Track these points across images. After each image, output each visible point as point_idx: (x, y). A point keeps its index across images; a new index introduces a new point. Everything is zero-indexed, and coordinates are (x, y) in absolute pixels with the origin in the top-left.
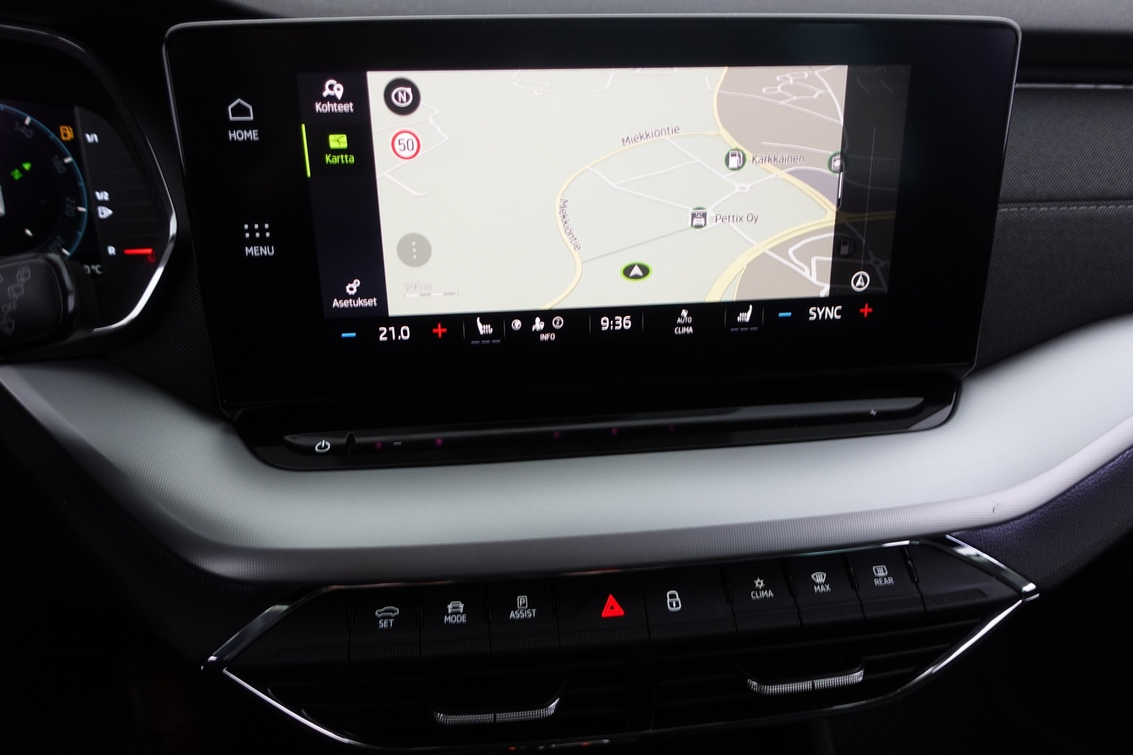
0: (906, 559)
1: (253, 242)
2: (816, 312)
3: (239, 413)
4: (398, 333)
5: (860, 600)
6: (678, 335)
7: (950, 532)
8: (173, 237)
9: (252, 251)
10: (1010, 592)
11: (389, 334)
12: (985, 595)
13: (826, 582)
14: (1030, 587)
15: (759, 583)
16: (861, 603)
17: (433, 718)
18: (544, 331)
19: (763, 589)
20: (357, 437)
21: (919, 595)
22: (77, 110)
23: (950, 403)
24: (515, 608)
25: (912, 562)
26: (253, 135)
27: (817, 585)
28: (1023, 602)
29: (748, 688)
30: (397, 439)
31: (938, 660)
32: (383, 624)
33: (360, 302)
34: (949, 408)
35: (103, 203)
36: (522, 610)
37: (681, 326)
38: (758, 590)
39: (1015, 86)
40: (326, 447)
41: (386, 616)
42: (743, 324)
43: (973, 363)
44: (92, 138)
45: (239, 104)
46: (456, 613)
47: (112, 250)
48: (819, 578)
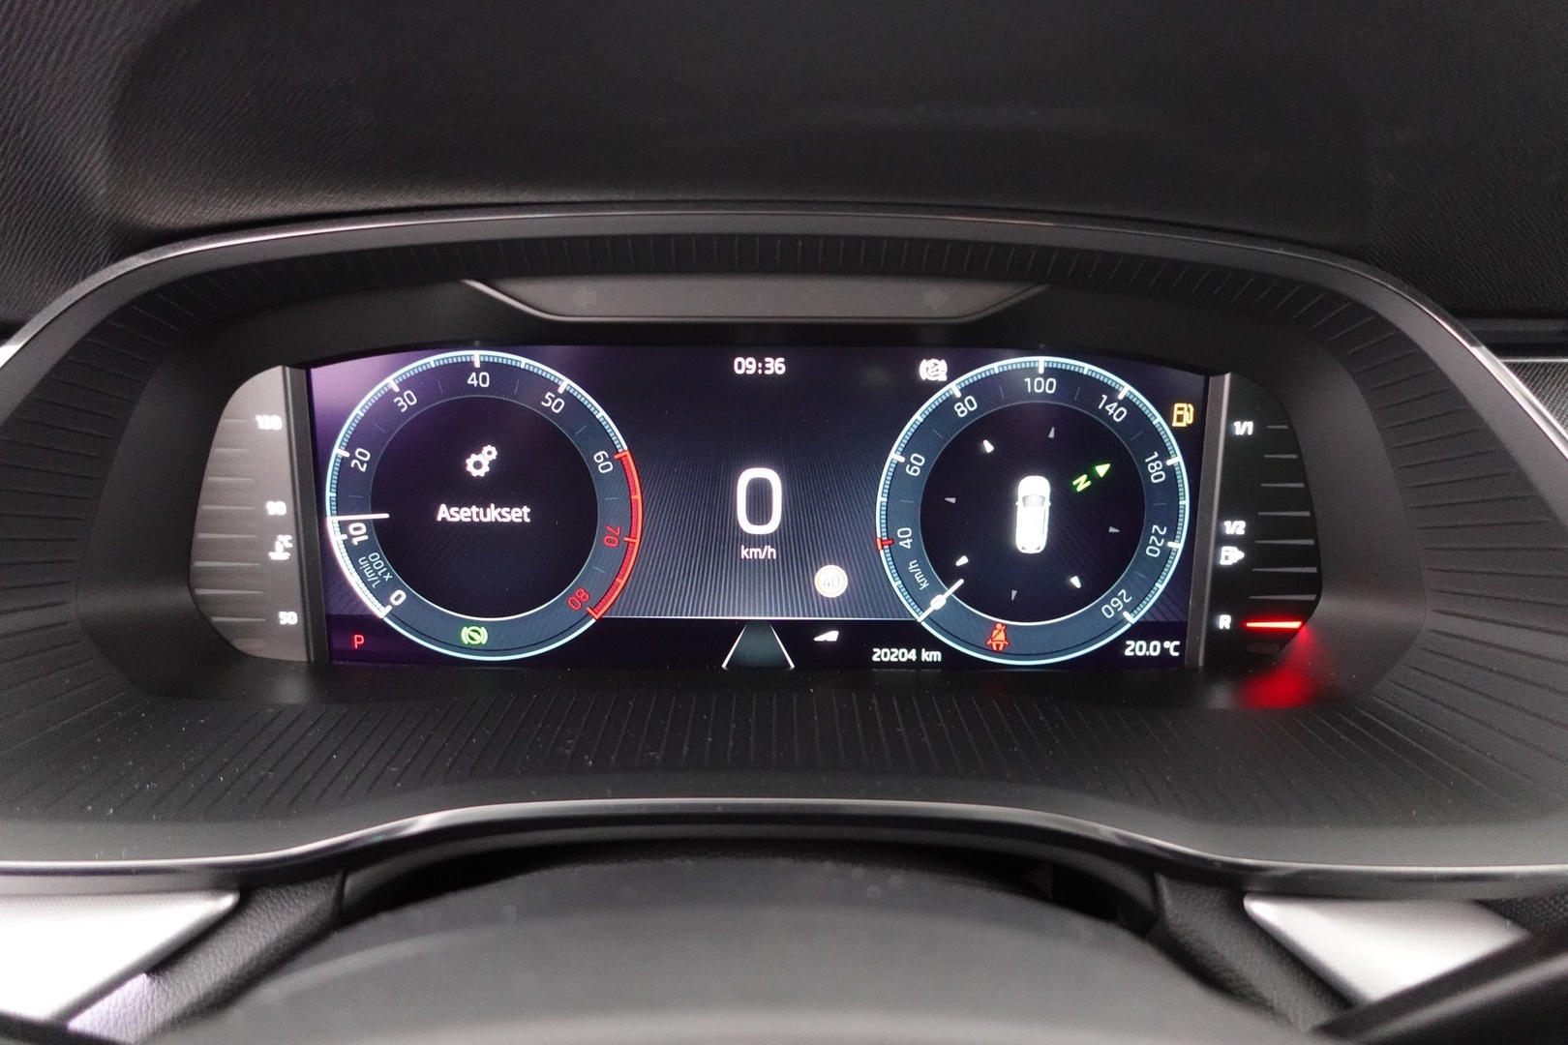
35: (1233, 541)
44: (1244, 427)
47: (1225, 622)
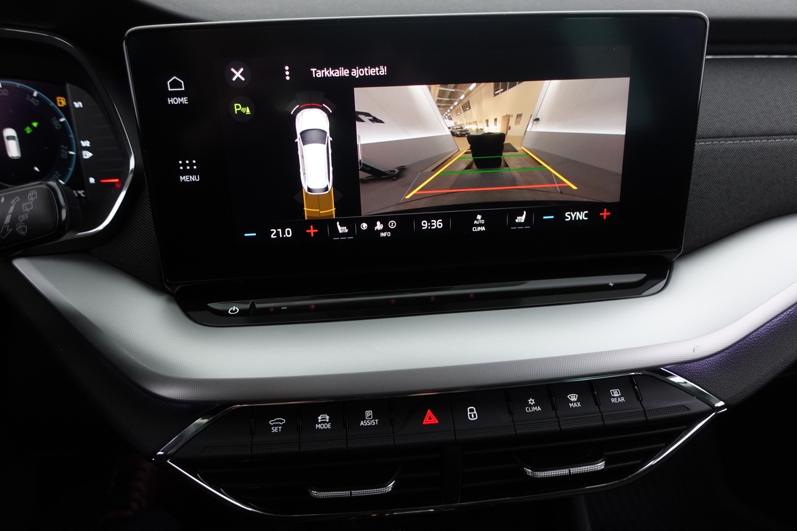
0: (633, 385)
1: (185, 172)
2: (570, 215)
3: (178, 288)
4: (283, 233)
5: (601, 413)
6: (475, 232)
7: (663, 366)
8: (132, 171)
9: (184, 178)
10: (706, 407)
11: (278, 233)
12: (689, 409)
13: (578, 401)
14: (721, 404)
15: (531, 401)
16: (602, 415)
17: (309, 494)
18: (383, 231)
19: (534, 405)
20: (257, 303)
21: (642, 409)
22: (68, 86)
23: (665, 279)
24: (364, 419)
25: (638, 387)
26: (184, 100)
27: (571, 402)
28: (716, 414)
29: (525, 473)
30: (283, 305)
31: (656, 456)
32: (275, 430)
34: (665, 281)
35: (86, 148)
36: (369, 420)
37: (477, 226)
38: (530, 406)
39: (705, 57)
40: (236, 310)
41: (276, 425)
42: (520, 224)
43: (680, 250)
44: (78, 105)
45: (175, 80)
46: (324, 422)
47: (92, 180)
48: (573, 397)
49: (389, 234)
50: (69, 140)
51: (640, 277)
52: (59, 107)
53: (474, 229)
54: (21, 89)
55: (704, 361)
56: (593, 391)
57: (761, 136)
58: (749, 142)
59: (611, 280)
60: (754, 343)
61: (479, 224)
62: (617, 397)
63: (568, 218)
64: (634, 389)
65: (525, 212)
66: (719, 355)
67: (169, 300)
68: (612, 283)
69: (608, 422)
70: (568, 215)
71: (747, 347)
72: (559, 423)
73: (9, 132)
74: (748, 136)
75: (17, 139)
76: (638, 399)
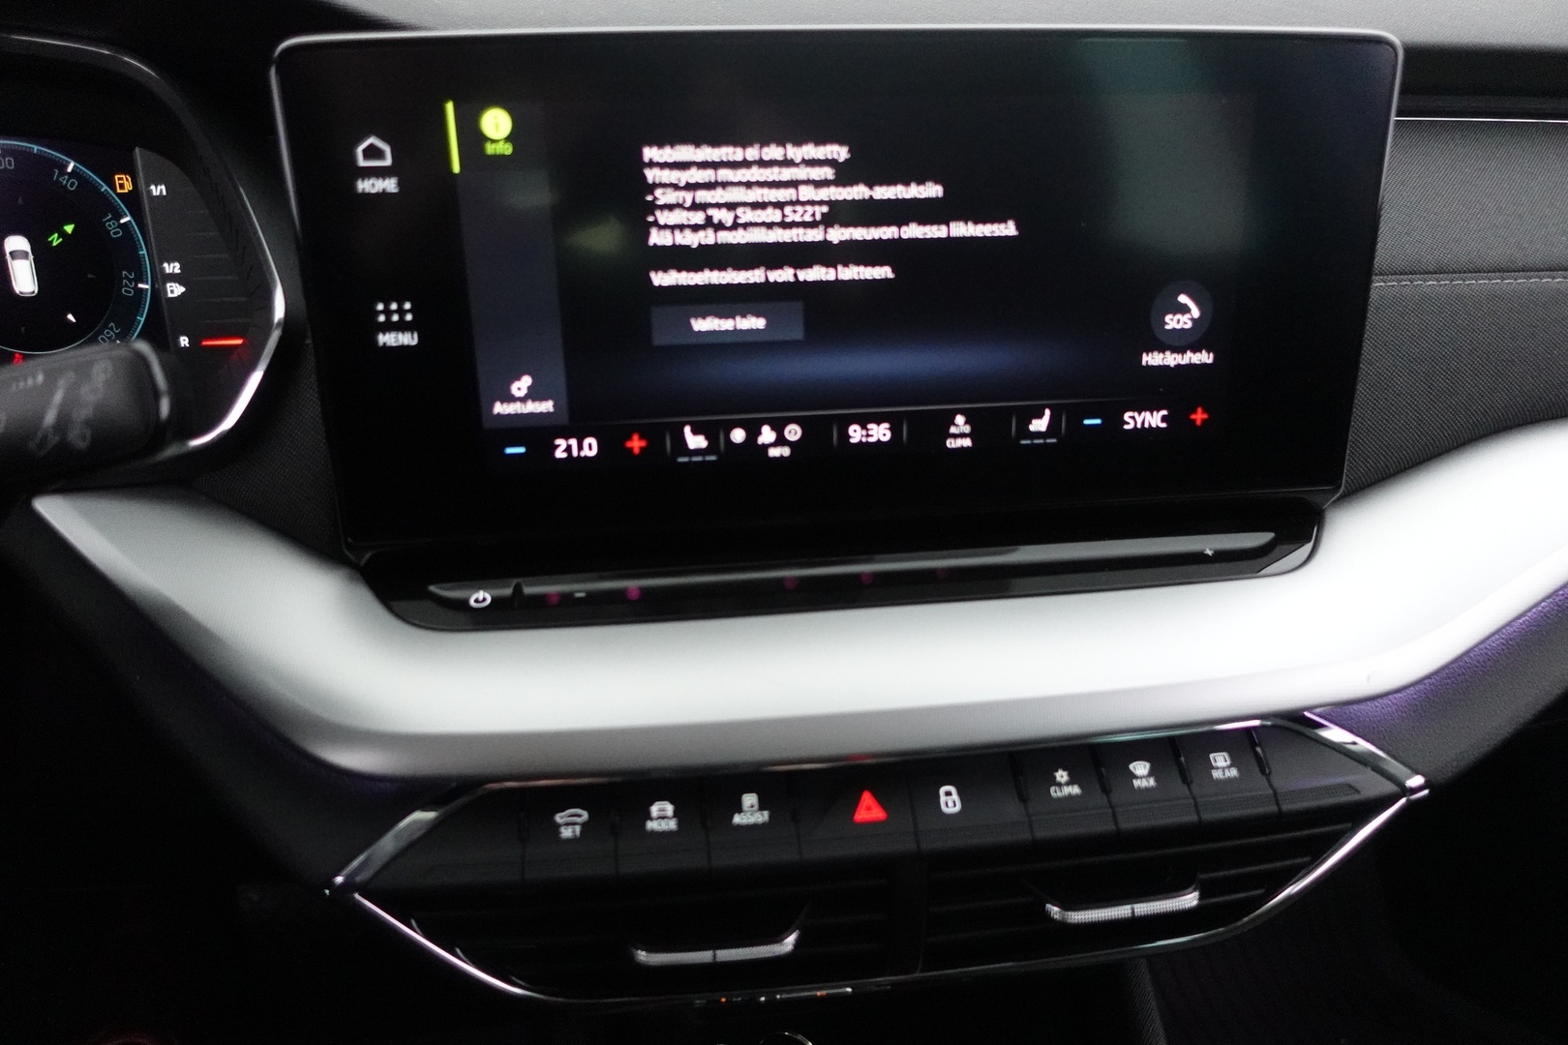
0: (1253, 745)
1: (389, 327)
2: (1133, 418)
3: (367, 556)
4: (580, 448)
5: (1194, 798)
6: (953, 449)
7: (1310, 709)
8: (279, 323)
9: (387, 339)
10: (1389, 788)
11: (569, 449)
12: (1358, 792)
13: (1150, 774)
14: (1416, 781)
15: (1062, 776)
16: (1195, 802)
17: (632, 958)
18: (775, 444)
19: (1068, 784)
20: (527, 585)
21: (1271, 792)
22: (137, 150)
23: (1310, 541)
24: (740, 810)
25: (1262, 750)
26: (390, 185)
27: (1136, 777)
28: (1407, 800)
29: (1047, 916)
30: (580, 588)
31: (1297, 878)
32: (567, 833)
33: (532, 407)
34: (1309, 547)
35: (173, 278)
36: (750, 812)
37: (955, 436)
38: (1060, 785)
39: (1394, 118)
40: (484, 600)
41: (570, 823)
42: (1038, 435)
43: (1339, 487)
44: (159, 190)
45: (371, 146)
46: (663, 818)
48: (1140, 768)
49: (786, 451)
50: (139, 260)
51: (1265, 537)
52: (119, 195)
53: (951, 443)
54: (40, 157)
55: (1385, 701)
56: (1177, 756)
57: (1489, 272)
58: (1468, 282)
59: (1208, 544)
60: (1477, 667)
61: (960, 435)
62: (1223, 769)
63: (1128, 423)
64: (1256, 754)
65: (1047, 412)
66: (1412, 688)
67: (351, 579)
68: (1210, 550)
69: (1207, 816)
70: (1131, 417)
71: (1463, 674)
72: (1114, 815)
73: (16, 243)
74: (1465, 272)
75: (31, 257)
76: (1263, 772)
